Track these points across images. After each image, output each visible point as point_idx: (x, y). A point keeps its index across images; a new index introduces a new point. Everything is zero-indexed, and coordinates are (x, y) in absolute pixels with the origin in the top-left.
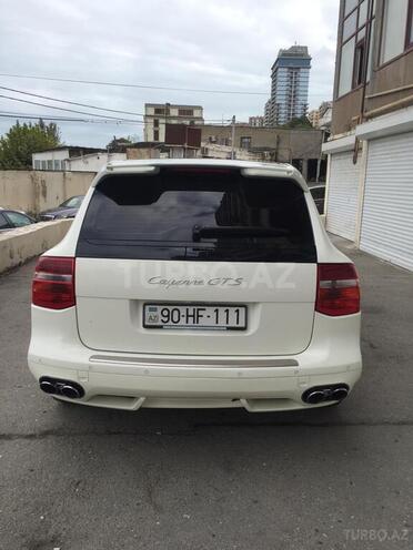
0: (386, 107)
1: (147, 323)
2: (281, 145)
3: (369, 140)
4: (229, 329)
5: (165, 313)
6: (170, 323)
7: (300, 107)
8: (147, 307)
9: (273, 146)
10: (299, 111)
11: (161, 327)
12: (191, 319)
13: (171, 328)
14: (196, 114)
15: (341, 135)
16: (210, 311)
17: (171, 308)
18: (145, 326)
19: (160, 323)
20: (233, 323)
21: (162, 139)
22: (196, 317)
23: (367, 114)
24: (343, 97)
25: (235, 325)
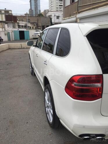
0: (86, 9)
2: (39, 22)
3: (80, 19)
7: (38, 11)
9: (37, 22)
10: (39, 12)
14: (10, 12)
15: (68, 18)
21: (4, 20)
23: (79, 11)
24: (67, 7)
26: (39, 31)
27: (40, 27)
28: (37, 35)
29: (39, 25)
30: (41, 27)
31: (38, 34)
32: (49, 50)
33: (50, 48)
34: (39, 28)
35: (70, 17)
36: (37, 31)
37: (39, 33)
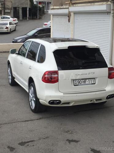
1: (75, 85)
3: (74, 13)
4: (92, 84)
5: (78, 82)
6: (80, 84)
8: (74, 81)
11: (78, 85)
12: (84, 83)
13: (80, 85)
16: (88, 80)
17: (79, 81)
18: (74, 85)
19: (77, 84)
20: (92, 83)
22: (85, 82)
23: (73, 2)
25: (93, 83)
26: (7, 18)
27: (8, 9)
28: (5, 27)
29: (6, 7)
30: (11, 9)
31: (7, 24)
32: (31, 57)
33: (32, 55)
34: (7, 11)
35: (62, 7)
36: (4, 18)
37: (8, 22)
